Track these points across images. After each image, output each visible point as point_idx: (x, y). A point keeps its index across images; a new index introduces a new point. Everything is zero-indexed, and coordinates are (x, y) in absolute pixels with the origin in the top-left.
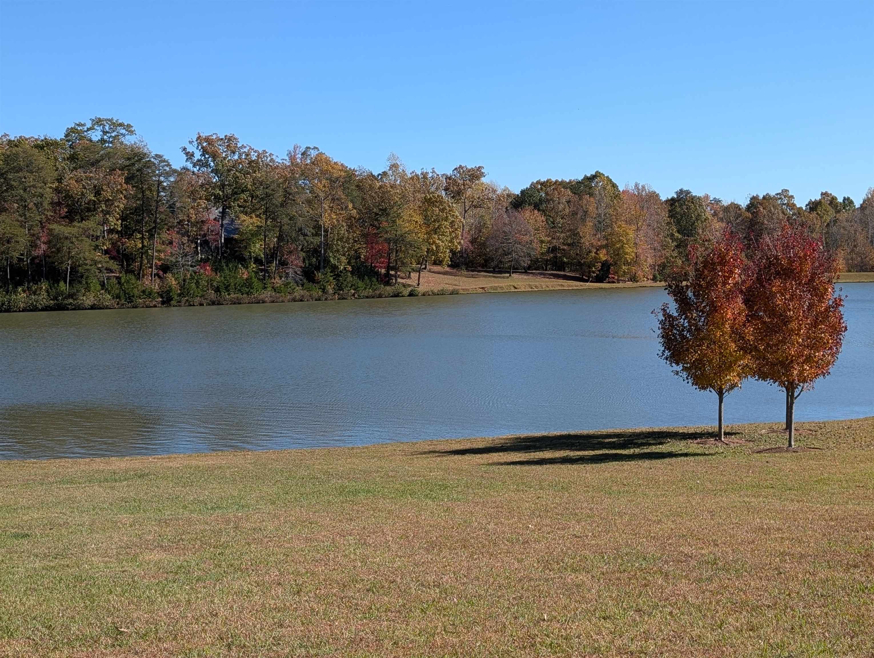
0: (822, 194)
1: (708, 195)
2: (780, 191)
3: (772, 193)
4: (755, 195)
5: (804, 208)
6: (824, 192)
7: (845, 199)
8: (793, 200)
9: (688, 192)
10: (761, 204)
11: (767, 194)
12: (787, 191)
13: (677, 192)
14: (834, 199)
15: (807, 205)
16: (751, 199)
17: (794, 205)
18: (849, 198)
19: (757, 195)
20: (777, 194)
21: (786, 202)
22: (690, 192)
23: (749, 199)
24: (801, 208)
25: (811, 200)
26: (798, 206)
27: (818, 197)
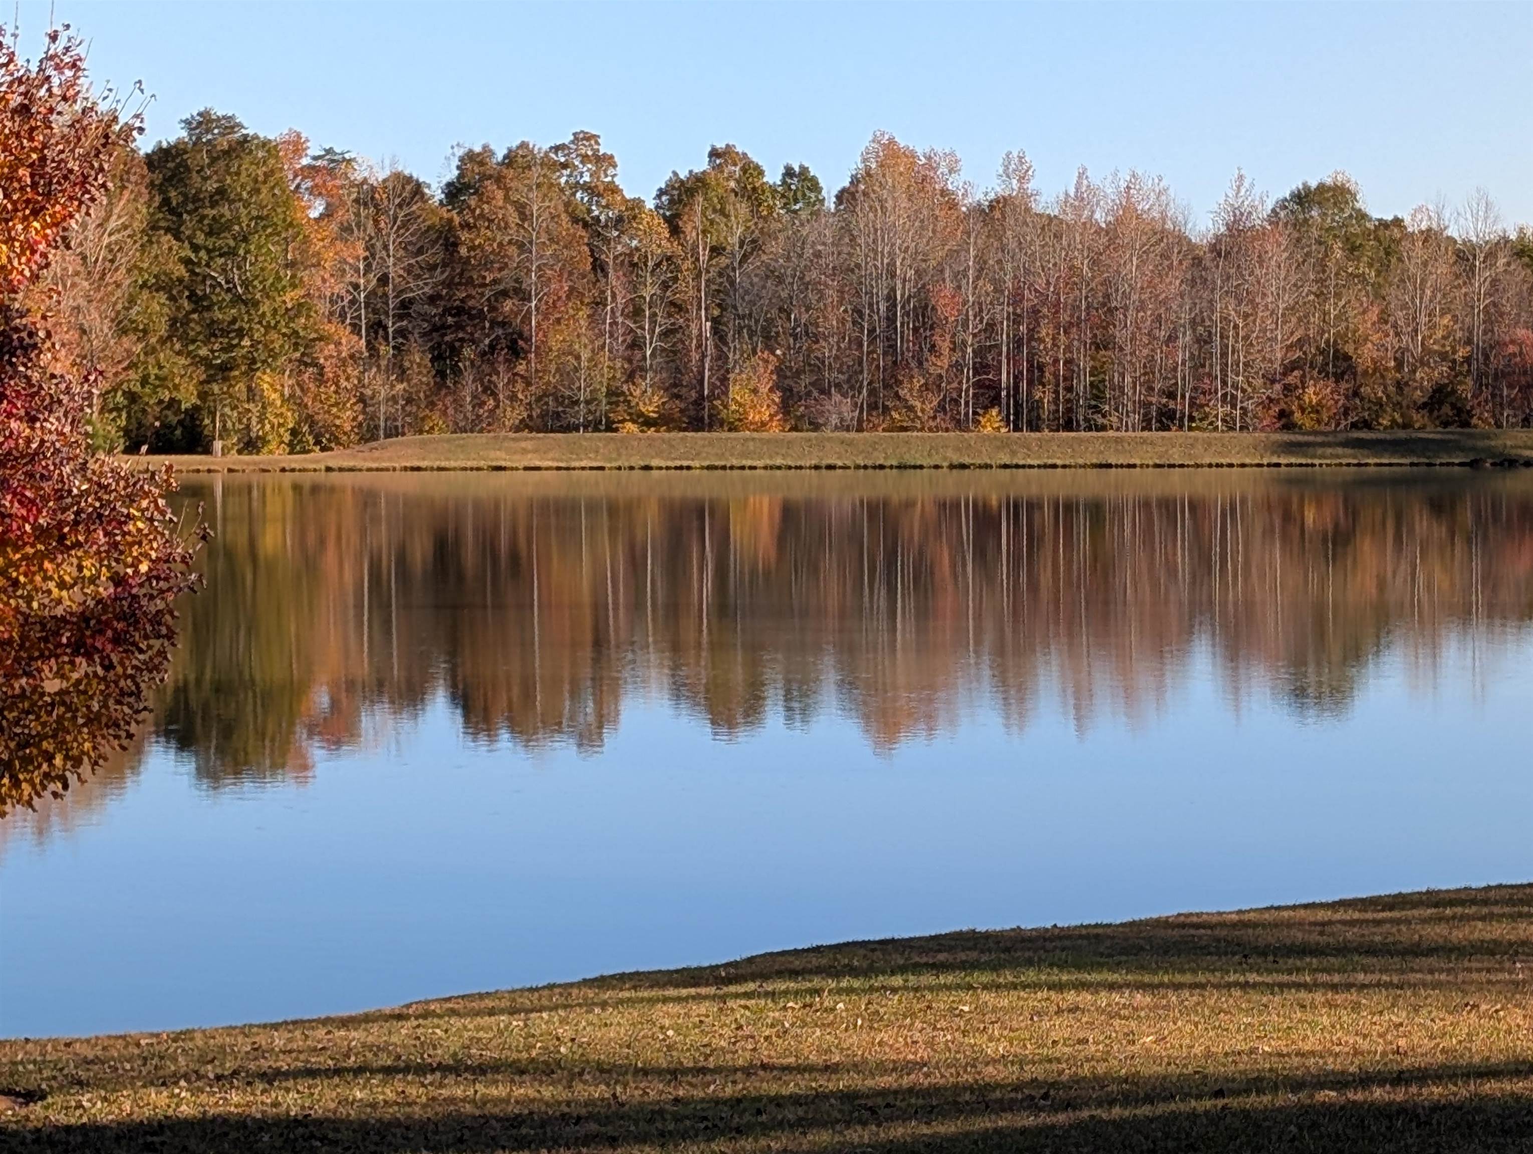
0: (714, 154)
1: (299, 136)
2: (567, 139)
3: (542, 143)
4: (478, 149)
5: (650, 204)
6: (720, 145)
7: (789, 172)
8: (611, 171)
9: (230, 125)
10: (499, 179)
11: (523, 145)
12: (590, 138)
13: (187, 122)
14: (751, 170)
15: (661, 193)
16: (461, 159)
17: (613, 189)
18: (804, 170)
19: (486, 148)
20: (557, 149)
21: (587, 178)
22: (240, 126)
23: (456, 162)
24: (638, 203)
25: (675, 174)
26: (629, 195)
27: (702, 165)
